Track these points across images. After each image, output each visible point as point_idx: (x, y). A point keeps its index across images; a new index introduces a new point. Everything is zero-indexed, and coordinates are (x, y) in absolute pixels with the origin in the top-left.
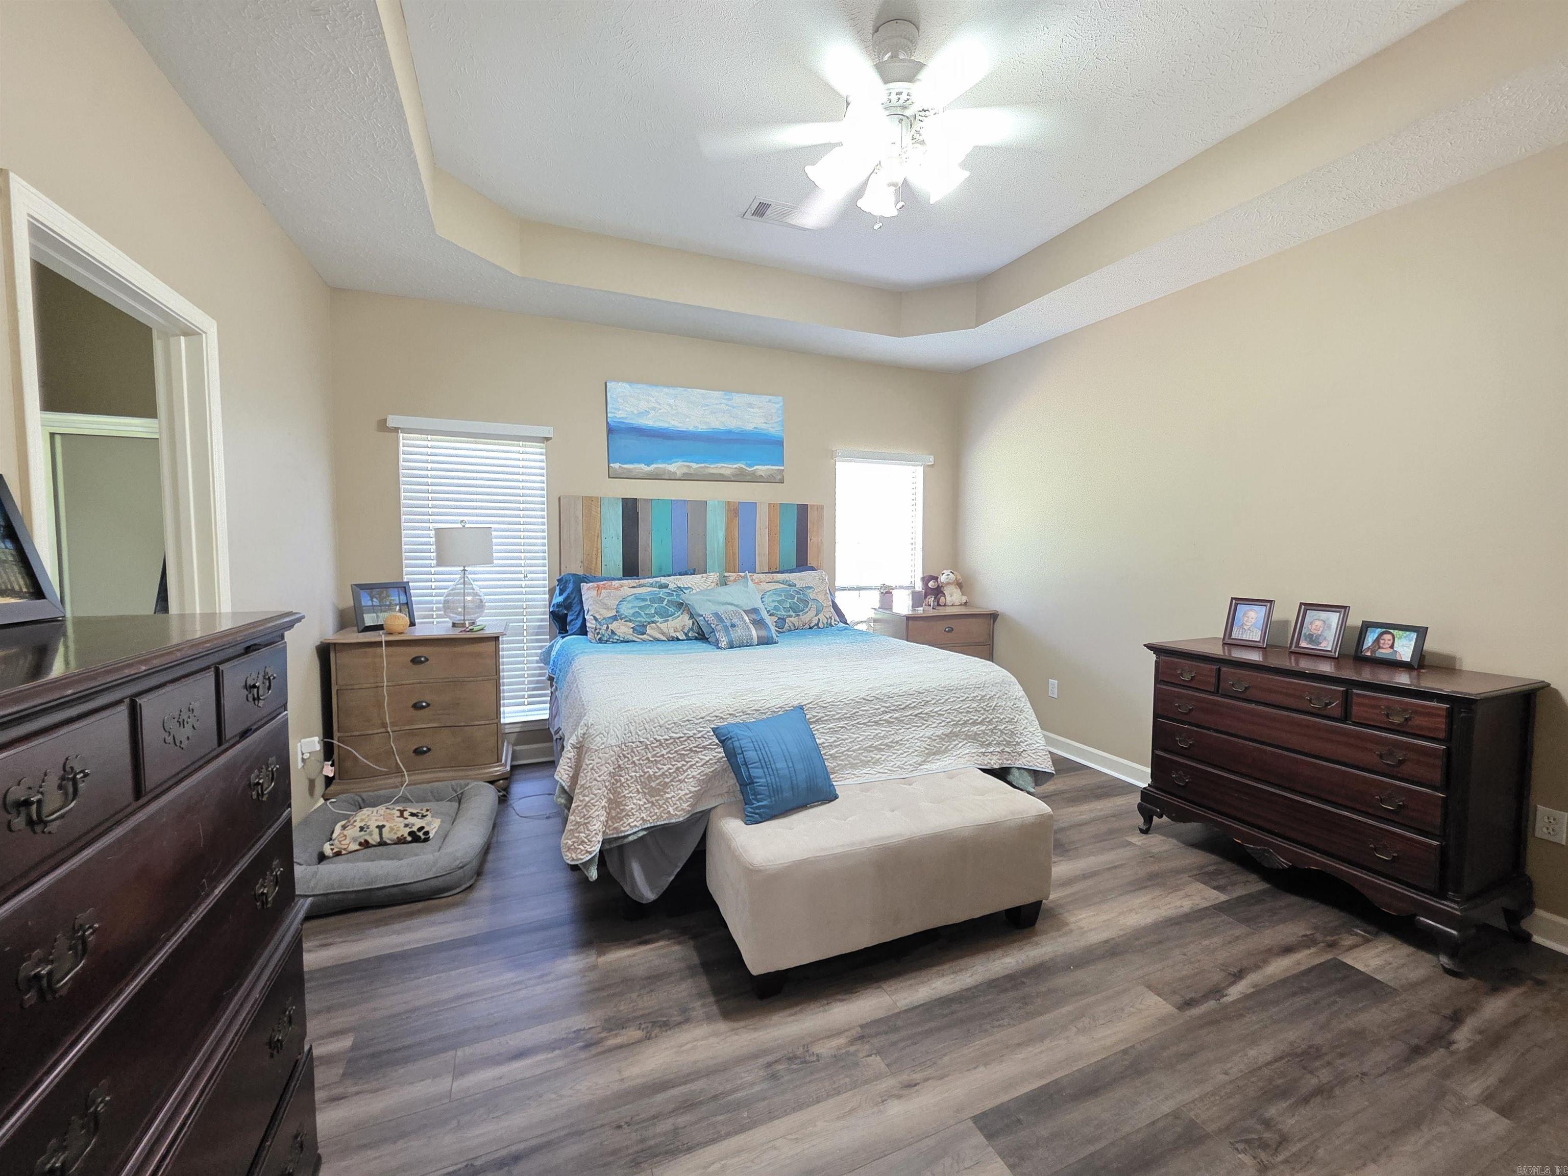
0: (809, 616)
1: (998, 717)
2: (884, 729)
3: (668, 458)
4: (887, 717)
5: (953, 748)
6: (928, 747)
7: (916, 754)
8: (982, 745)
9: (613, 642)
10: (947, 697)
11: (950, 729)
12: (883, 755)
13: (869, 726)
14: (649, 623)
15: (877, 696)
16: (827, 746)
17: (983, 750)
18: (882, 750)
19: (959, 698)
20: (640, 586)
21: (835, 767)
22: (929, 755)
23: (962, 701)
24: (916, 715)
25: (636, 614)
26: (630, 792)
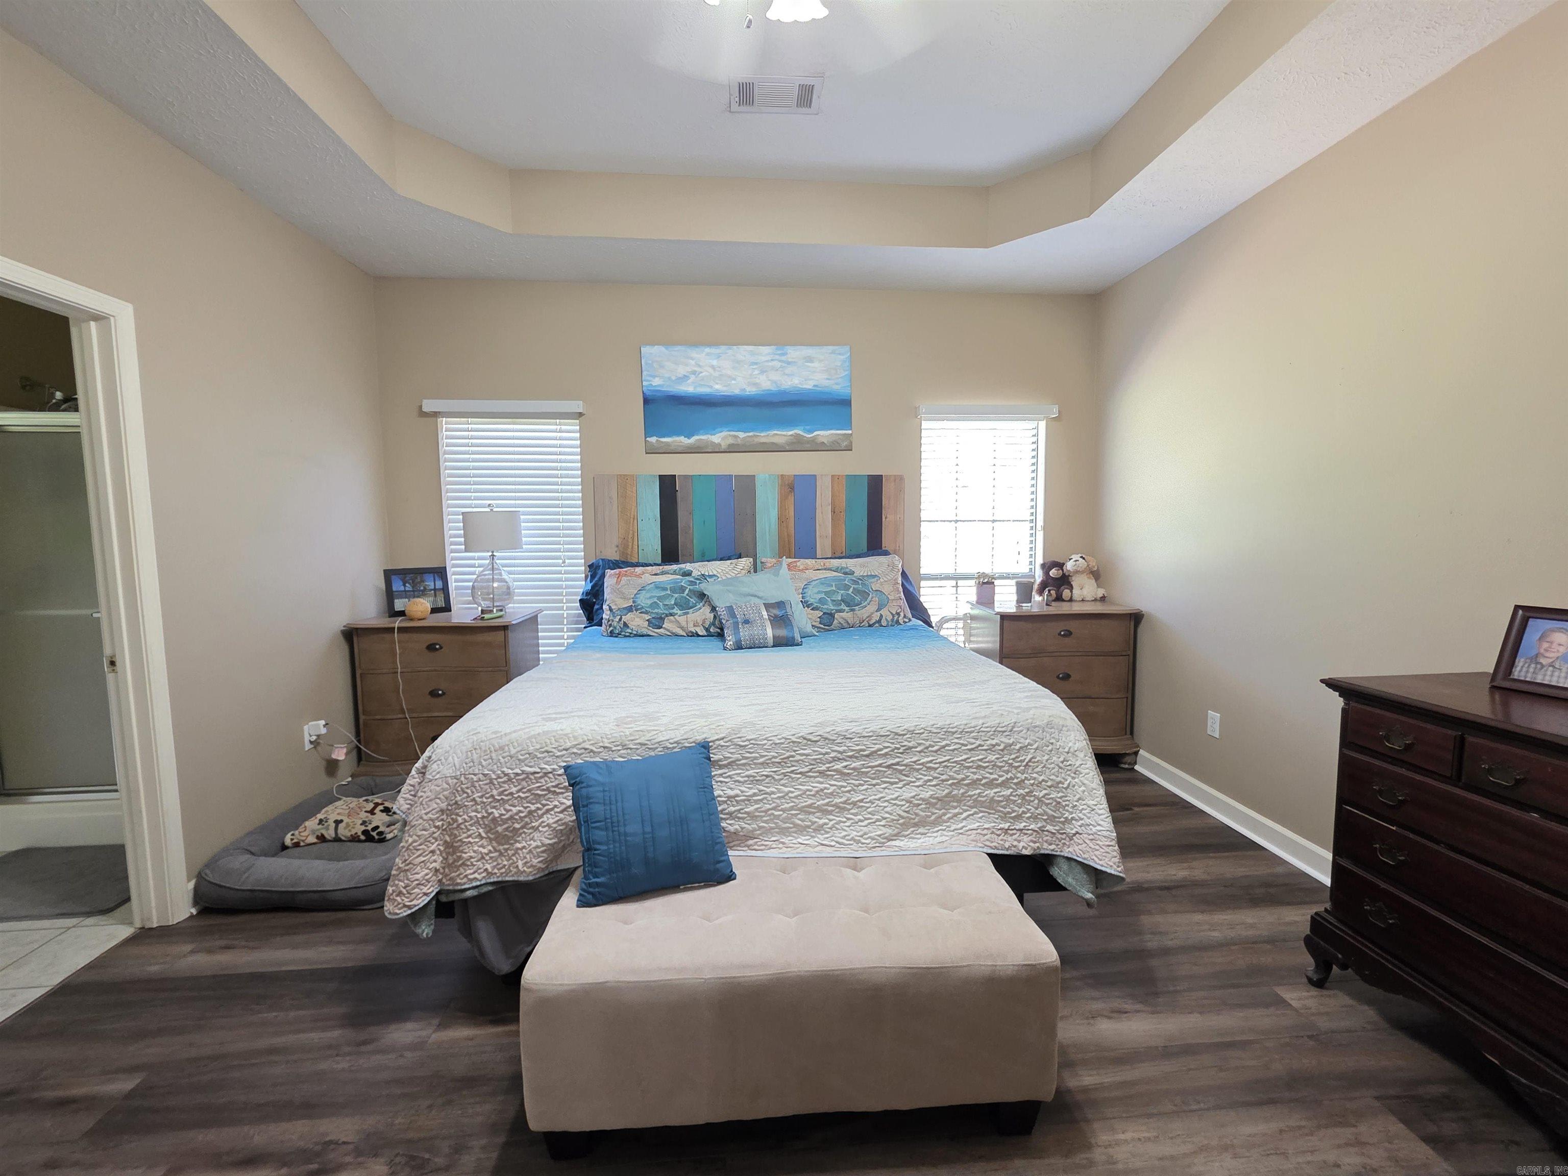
0: (868, 610)
1: (1035, 779)
2: (833, 782)
3: (713, 427)
4: (839, 766)
5: (949, 818)
6: (905, 815)
7: (883, 823)
8: (1004, 817)
9: (625, 636)
10: (944, 743)
11: (946, 791)
12: (830, 820)
13: (811, 777)
14: (667, 616)
15: (826, 735)
16: (743, 801)
17: (1006, 826)
18: (830, 813)
19: (966, 745)
20: (663, 573)
21: (755, 830)
22: (905, 826)
23: (970, 750)
24: (889, 767)
25: (654, 605)
26: (469, 836)
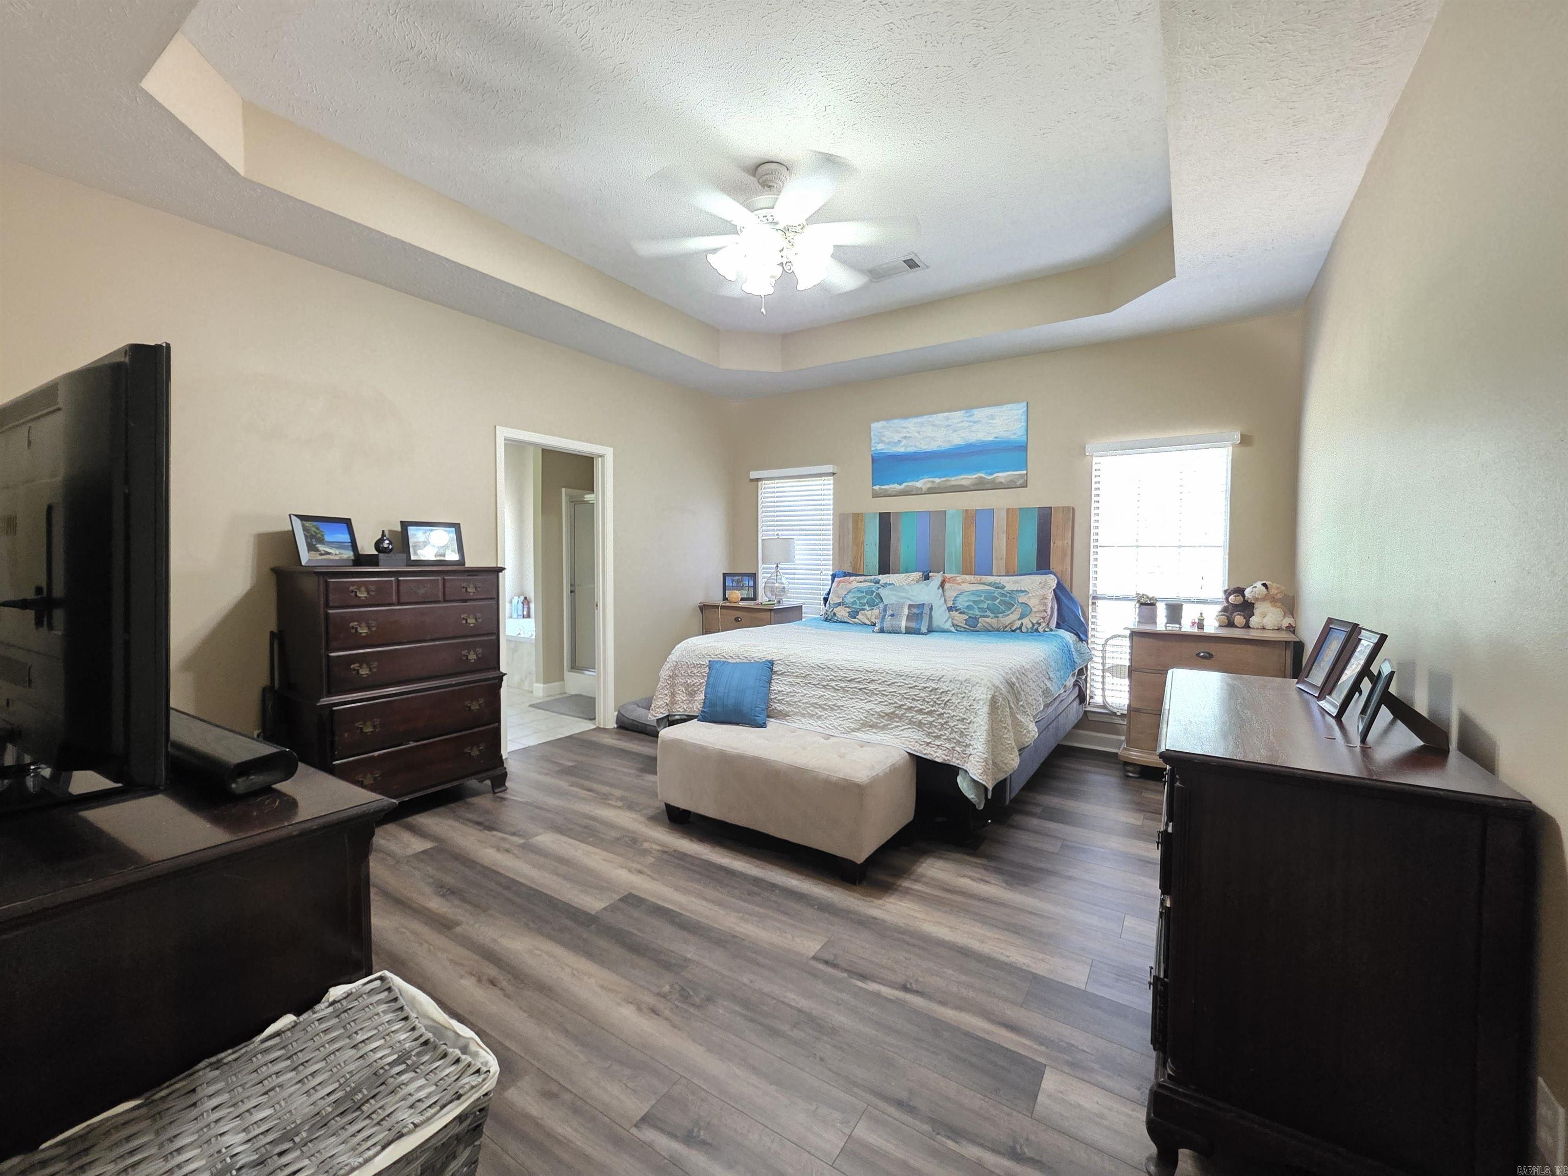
1: (949, 713)
2: (829, 693)
4: (833, 684)
5: (893, 728)
6: (864, 719)
7: (851, 721)
8: (929, 734)
9: (834, 622)
10: (894, 681)
11: (892, 710)
12: (826, 714)
13: (818, 687)
14: (861, 610)
15: (829, 666)
16: (785, 694)
17: (929, 741)
18: (826, 710)
19: (908, 684)
20: (865, 581)
21: (789, 712)
22: (864, 725)
23: (910, 688)
24: (860, 689)
25: (854, 603)
